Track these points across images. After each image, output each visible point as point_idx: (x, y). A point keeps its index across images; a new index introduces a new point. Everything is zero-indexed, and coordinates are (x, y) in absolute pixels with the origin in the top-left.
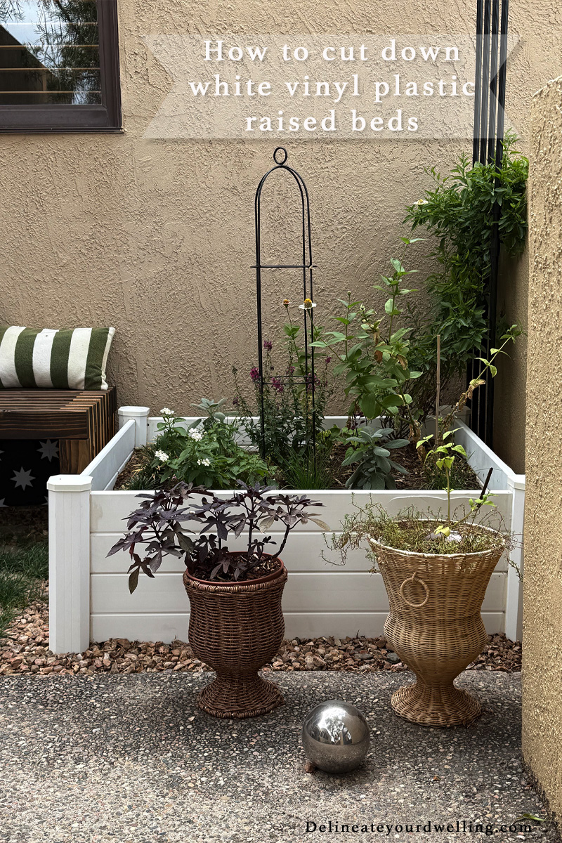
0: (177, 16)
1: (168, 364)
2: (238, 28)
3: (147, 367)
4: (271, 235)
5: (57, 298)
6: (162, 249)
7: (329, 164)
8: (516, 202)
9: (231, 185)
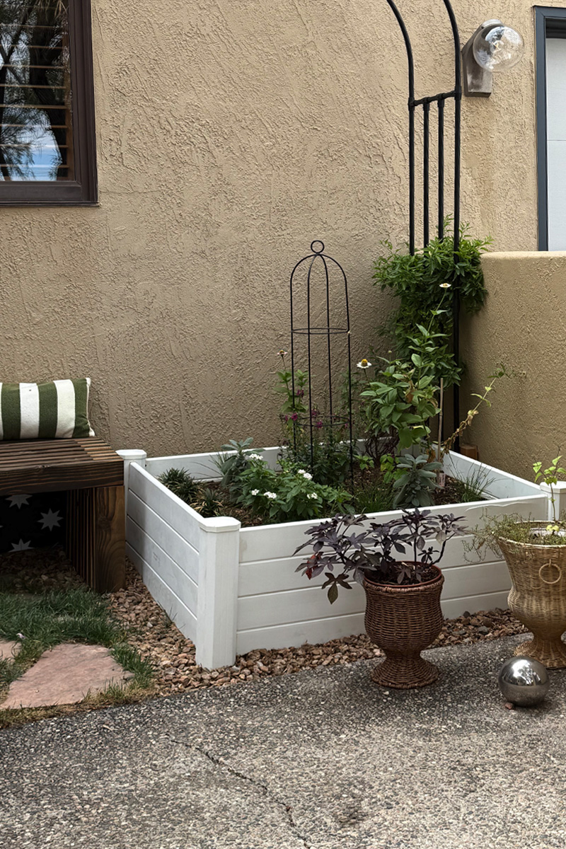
0: (148, 110)
1: (140, 407)
2: (204, 122)
3: (119, 411)
4: (235, 290)
5: (29, 354)
6: (135, 306)
7: (284, 232)
8: (476, 274)
9: (200, 250)
